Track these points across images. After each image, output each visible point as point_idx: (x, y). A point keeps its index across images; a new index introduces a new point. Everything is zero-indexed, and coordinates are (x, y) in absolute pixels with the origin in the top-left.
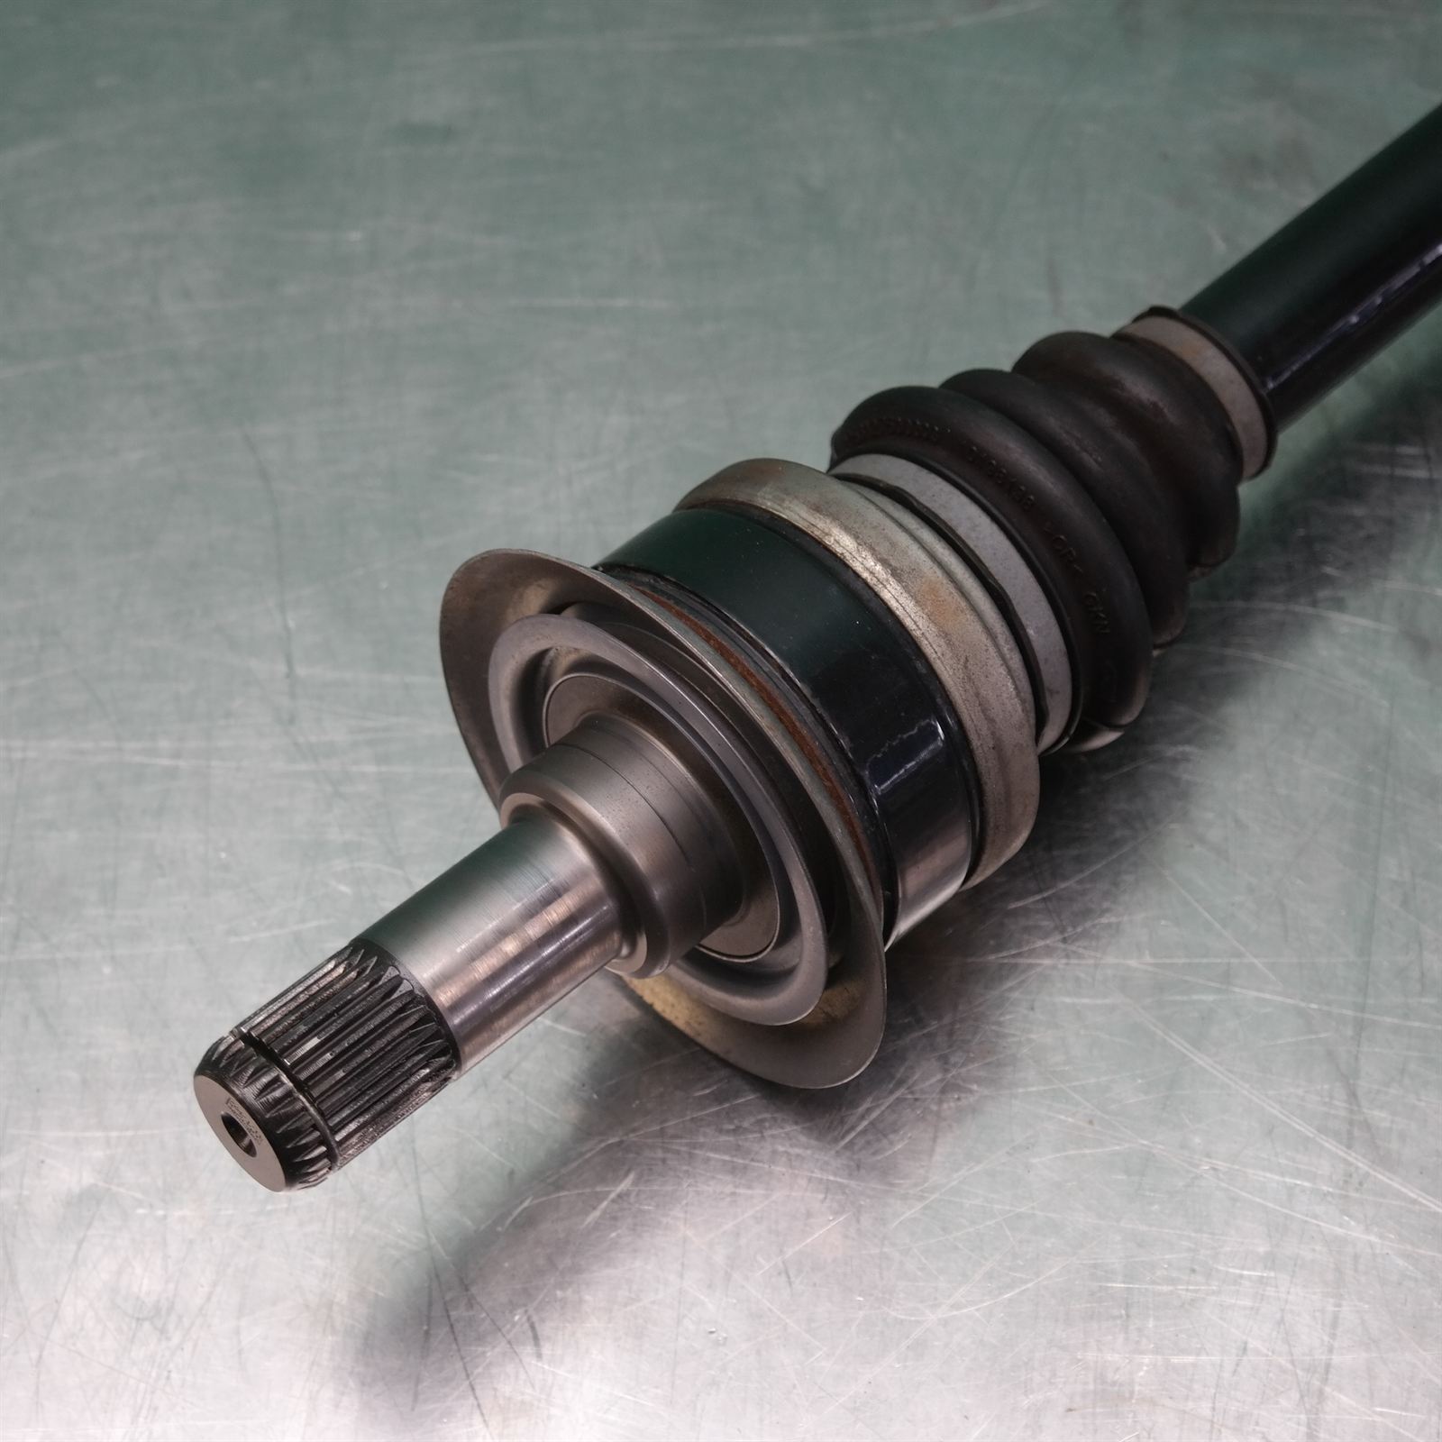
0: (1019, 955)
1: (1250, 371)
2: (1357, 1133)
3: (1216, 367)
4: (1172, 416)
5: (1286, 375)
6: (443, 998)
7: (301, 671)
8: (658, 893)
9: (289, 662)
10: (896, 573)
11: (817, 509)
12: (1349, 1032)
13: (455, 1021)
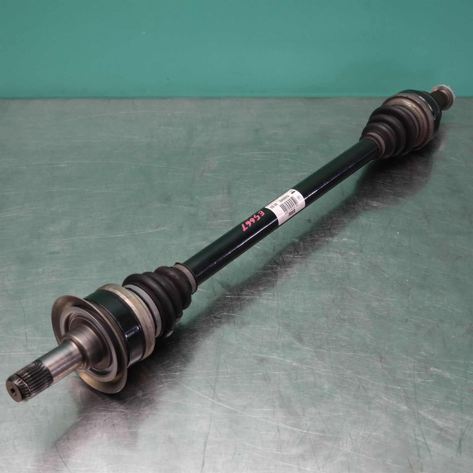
0: (157, 374)
1: (193, 273)
2: (215, 397)
3: (186, 271)
4: (177, 277)
5: (200, 274)
6: (50, 369)
7: (28, 338)
8: (88, 354)
9: (26, 337)
10: (128, 297)
11: (115, 289)
12: (214, 382)
13: (53, 373)
